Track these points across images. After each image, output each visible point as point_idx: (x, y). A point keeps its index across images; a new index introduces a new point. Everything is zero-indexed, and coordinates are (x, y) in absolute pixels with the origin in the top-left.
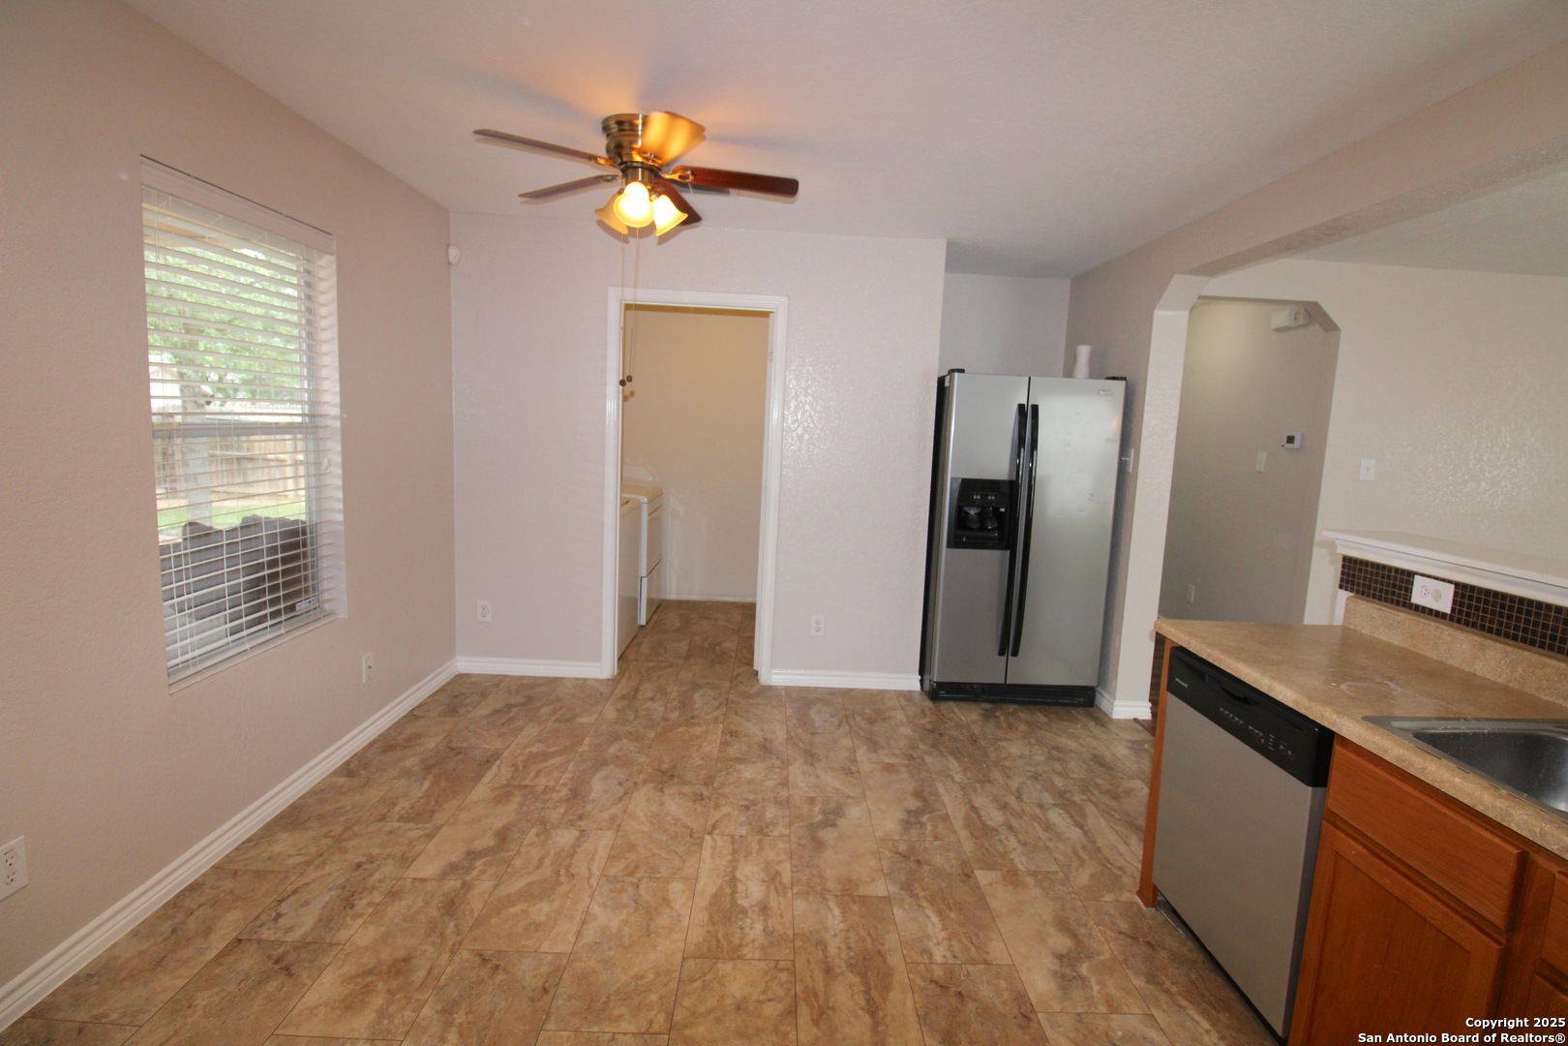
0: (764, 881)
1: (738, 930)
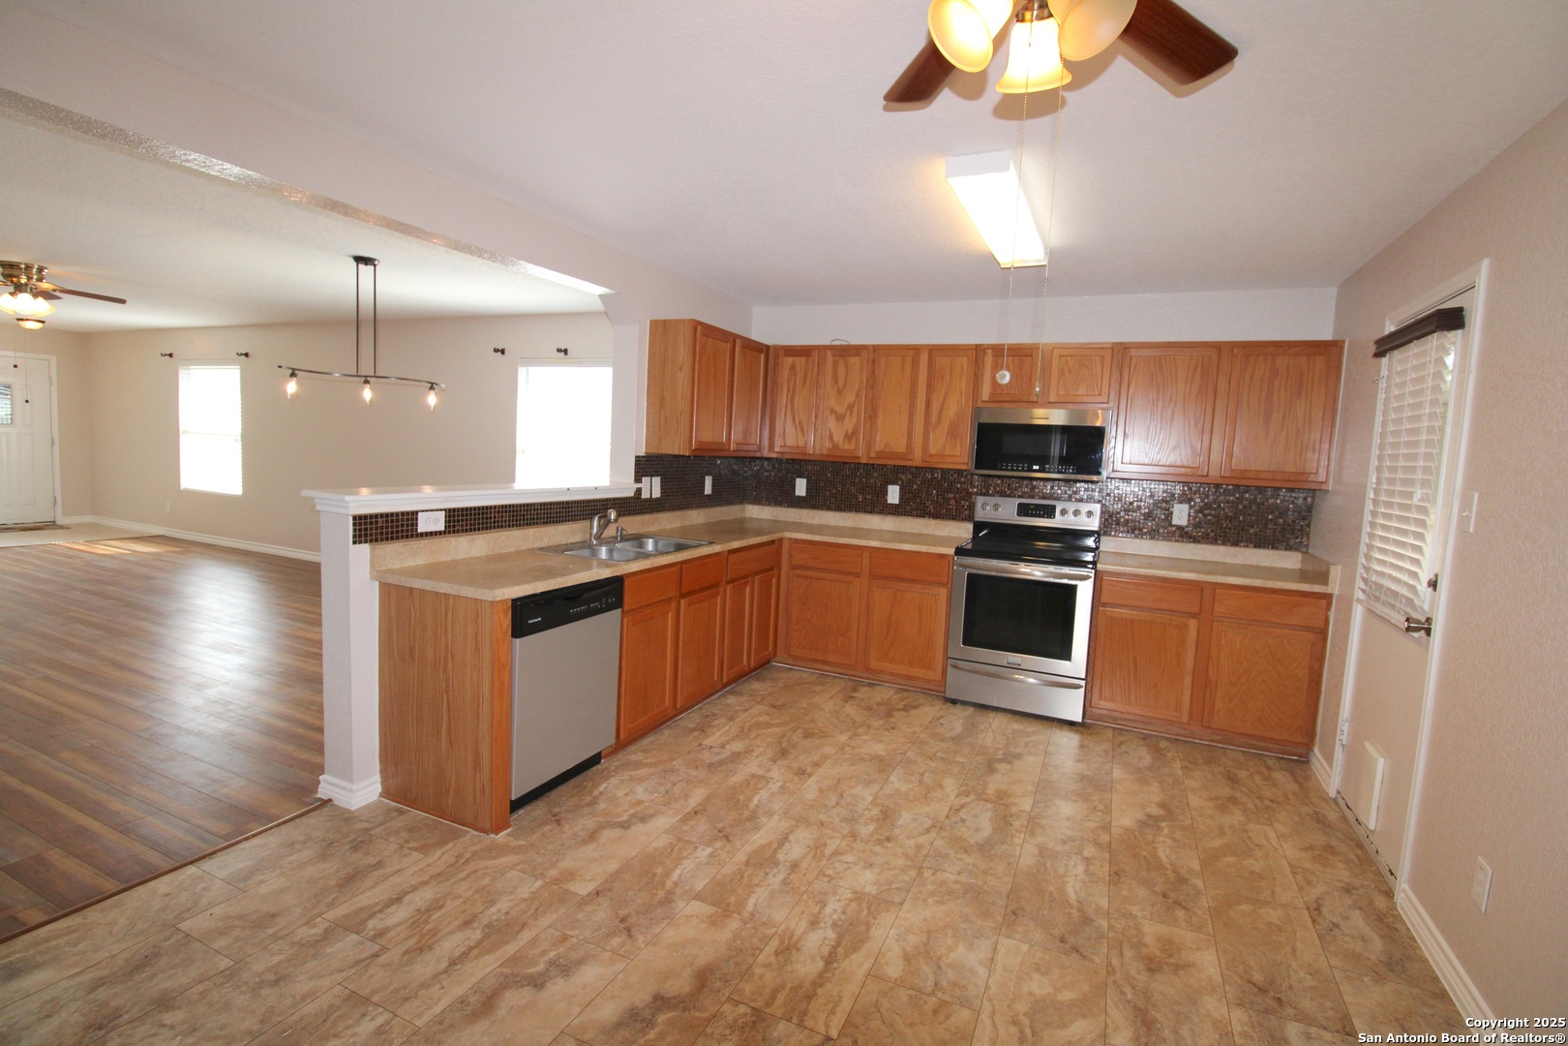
0: (798, 950)
1: (848, 912)
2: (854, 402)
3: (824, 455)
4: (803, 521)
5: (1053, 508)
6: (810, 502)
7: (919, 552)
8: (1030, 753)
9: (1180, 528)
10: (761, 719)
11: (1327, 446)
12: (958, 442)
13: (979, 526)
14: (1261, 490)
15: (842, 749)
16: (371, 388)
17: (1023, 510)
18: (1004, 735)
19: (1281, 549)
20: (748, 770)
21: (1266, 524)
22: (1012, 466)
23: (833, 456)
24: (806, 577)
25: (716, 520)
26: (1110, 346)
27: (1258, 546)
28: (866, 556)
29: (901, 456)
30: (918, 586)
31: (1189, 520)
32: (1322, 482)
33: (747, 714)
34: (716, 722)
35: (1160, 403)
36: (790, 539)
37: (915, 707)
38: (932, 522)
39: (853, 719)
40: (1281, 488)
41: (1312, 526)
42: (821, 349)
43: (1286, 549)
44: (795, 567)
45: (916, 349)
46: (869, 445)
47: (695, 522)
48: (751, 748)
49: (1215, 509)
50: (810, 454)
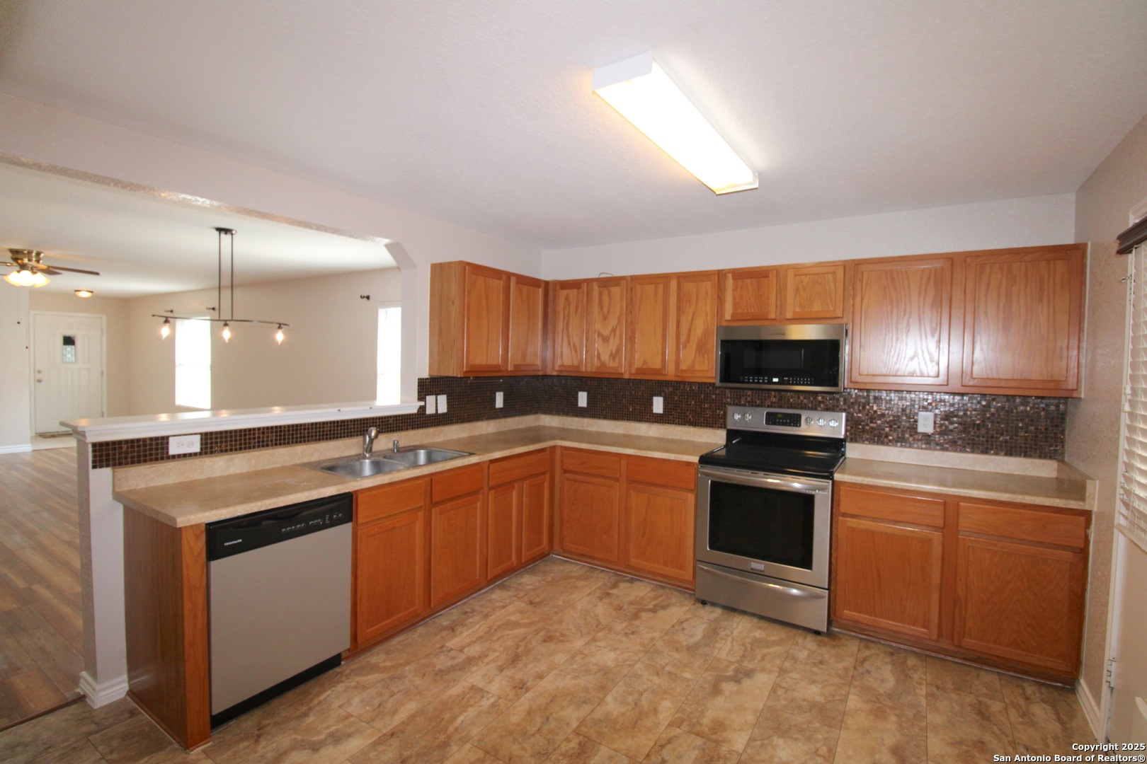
2: (617, 326)
3: (594, 372)
4: (585, 429)
5: (799, 417)
6: (592, 412)
7: (669, 460)
8: (763, 670)
9: (926, 436)
10: (513, 618)
11: (1075, 352)
12: (706, 357)
13: (731, 434)
14: (1010, 398)
15: (573, 657)
16: (230, 330)
17: (772, 419)
18: (743, 645)
19: (1035, 457)
20: (471, 681)
21: (1017, 432)
22: (753, 379)
23: (599, 373)
24: (575, 481)
25: (508, 429)
26: (841, 264)
27: (1009, 453)
28: (624, 463)
29: (658, 372)
30: (669, 491)
31: (935, 428)
32: (1073, 390)
33: (503, 611)
34: (471, 620)
35: (895, 313)
36: (561, 447)
37: (664, 608)
38: (692, 429)
39: (598, 621)
40: (1031, 397)
41: (1067, 433)
42: (589, 282)
43: (1040, 457)
44: (566, 471)
45: (665, 278)
46: (630, 364)
47: (484, 432)
48: (486, 653)
49: (961, 417)
50: (582, 372)
